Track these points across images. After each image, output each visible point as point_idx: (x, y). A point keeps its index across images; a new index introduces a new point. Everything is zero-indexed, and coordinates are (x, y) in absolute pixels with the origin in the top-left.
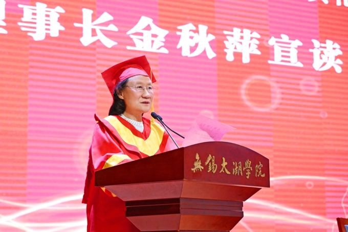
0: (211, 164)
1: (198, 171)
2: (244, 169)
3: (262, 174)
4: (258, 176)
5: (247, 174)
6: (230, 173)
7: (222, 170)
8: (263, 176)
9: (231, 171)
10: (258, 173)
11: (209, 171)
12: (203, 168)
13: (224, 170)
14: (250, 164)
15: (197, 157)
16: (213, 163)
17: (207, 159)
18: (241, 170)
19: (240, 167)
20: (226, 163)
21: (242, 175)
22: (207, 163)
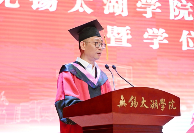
0: (133, 102)
1: (123, 107)
2: (159, 104)
3: (174, 107)
4: (171, 109)
5: (162, 107)
6: (148, 107)
7: (142, 106)
8: (175, 108)
9: (149, 106)
10: (171, 107)
11: (131, 107)
12: (126, 104)
13: (143, 105)
14: (164, 101)
15: (122, 97)
16: (135, 101)
17: (130, 98)
18: (157, 105)
19: (157, 103)
20: (145, 101)
21: (158, 108)
22: (129, 101)
